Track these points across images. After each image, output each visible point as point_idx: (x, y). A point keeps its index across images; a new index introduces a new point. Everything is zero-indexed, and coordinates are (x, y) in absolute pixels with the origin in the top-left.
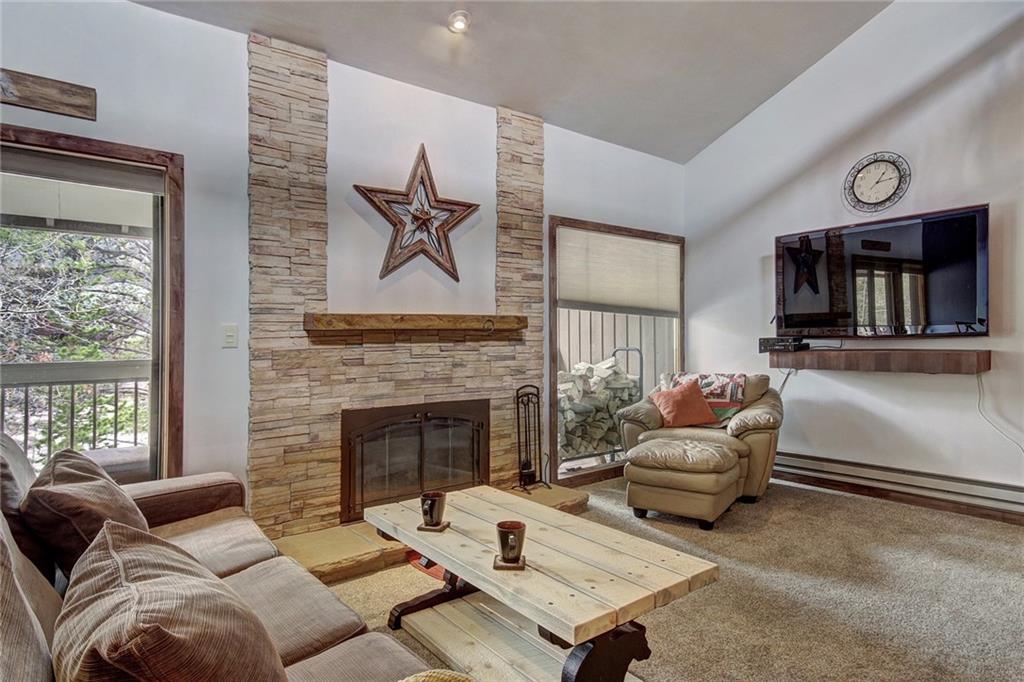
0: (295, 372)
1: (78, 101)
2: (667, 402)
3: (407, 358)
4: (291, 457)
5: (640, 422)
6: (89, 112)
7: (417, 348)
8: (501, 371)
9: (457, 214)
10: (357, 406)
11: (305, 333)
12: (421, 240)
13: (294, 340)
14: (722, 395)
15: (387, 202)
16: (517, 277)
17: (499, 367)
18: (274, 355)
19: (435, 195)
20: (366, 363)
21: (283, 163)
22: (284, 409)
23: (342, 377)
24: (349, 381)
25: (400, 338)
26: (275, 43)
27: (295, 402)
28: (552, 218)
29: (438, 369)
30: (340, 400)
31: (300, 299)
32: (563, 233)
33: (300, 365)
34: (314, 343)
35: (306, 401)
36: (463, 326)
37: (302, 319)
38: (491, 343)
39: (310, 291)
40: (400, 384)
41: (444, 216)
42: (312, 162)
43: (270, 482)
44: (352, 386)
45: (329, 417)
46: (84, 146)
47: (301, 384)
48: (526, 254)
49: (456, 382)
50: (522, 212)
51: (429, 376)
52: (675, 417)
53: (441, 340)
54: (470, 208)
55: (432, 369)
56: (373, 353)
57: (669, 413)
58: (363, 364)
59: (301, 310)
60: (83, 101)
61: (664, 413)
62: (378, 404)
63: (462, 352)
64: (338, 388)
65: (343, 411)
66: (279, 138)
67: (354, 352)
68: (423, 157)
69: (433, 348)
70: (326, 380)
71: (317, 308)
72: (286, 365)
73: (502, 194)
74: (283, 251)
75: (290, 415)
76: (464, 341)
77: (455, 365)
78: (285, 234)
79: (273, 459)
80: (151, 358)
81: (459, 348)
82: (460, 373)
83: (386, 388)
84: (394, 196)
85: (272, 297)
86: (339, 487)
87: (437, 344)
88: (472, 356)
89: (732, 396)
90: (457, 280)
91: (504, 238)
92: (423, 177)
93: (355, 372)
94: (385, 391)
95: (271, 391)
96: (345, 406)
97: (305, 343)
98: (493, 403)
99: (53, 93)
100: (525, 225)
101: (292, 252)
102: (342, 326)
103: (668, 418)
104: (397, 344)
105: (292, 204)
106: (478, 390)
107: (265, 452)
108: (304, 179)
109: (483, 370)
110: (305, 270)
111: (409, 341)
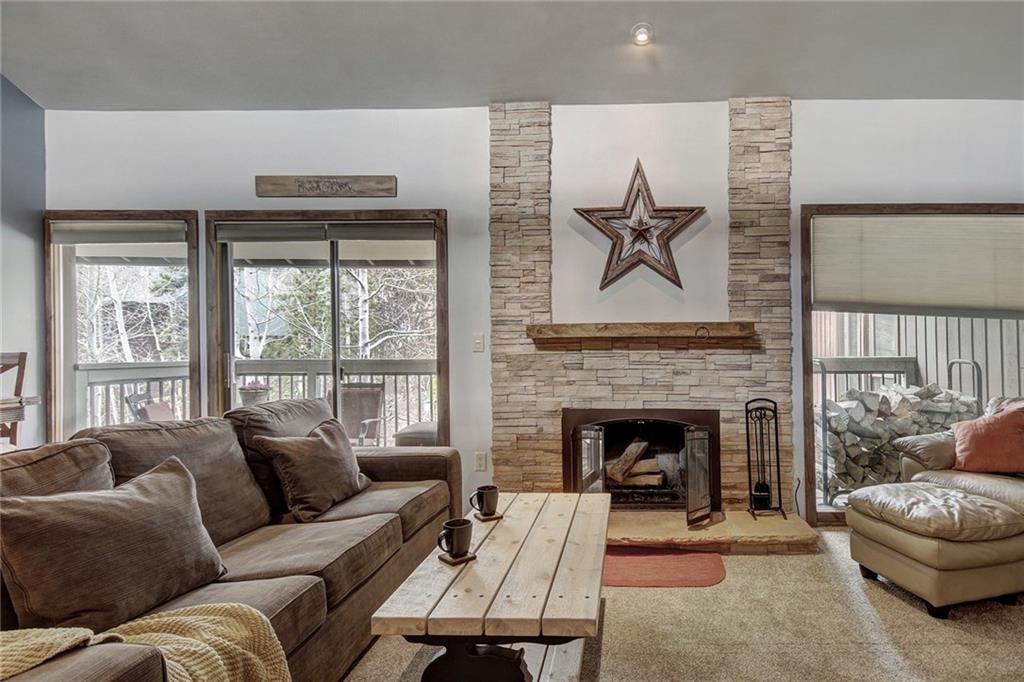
0: (524, 373)
1: (386, 186)
3: (623, 365)
4: (522, 444)
6: (392, 192)
7: (635, 355)
8: (732, 381)
9: (677, 220)
10: (576, 406)
11: (531, 340)
12: (639, 251)
13: (523, 347)
15: (607, 219)
16: (753, 279)
17: (729, 378)
18: (508, 359)
19: (654, 205)
20: (585, 367)
21: (512, 201)
22: (517, 403)
23: (565, 379)
24: (569, 383)
25: (618, 345)
26: (509, 106)
27: (525, 398)
28: (805, 208)
29: (657, 376)
30: (560, 399)
31: (527, 312)
32: (819, 223)
33: (528, 368)
34: (539, 349)
35: (533, 398)
36: (672, 333)
37: (525, 329)
38: (719, 351)
39: (536, 305)
40: (616, 388)
41: (665, 224)
42: (537, 196)
43: (506, 462)
44: (571, 387)
45: (552, 414)
46: (389, 216)
47: (529, 383)
48: (765, 251)
49: (677, 390)
50: (758, 207)
51: (649, 382)
53: (660, 347)
54: (695, 213)
55: (650, 376)
56: (592, 359)
58: (582, 369)
59: (527, 321)
62: (596, 405)
63: (684, 359)
64: (558, 390)
65: (563, 409)
66: (509, 181)
67: (572, 358)
68: (638, 170)
69: (653, 355)
70: (550, 381)
71: (543, 319)
72: (518, 367)
73: (734, 191)
74: (513, 273)
75: (520, 409)
76: (687, 349)
77: (676, 373)
78: (515, 259)
79: (508, 444)
80: (436, 358)
81: (679, 355)
82: (680, 380)
83: (605, 392)
84: (611, 213)
85: (504, 312)
86: (561, 476)
87: (656, 352)
88: (698, 364)
90: (681, 287)
91: (739, 238)
92: (639, 188)
93: (574, 375)
94: (603, 394)
95: (505, 387)
96: (564, 405)
97: (532, 349)
98: (723, 415)
99: (373, 185)
100: (764, 221)
101: (520, 273)
102: (552, 335)
103: (961, 457)
104: (614, 351)
105: (520, 234)
106: (706, 399)
107: (502, 437)
108: (530, 211)
109: (709, 380)
110: (531, 287)
111: (627, 348)
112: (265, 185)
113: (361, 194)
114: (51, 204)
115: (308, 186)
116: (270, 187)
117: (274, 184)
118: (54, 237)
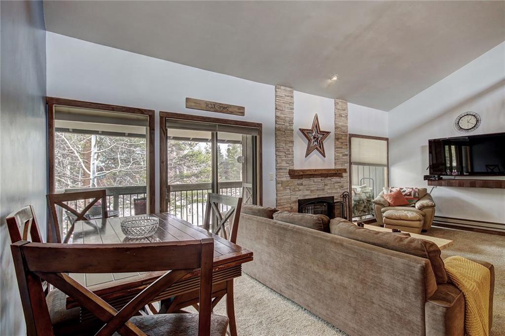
0: (286, 188)
1: (241, 111)
2: (390, 197)
3: (313, 183)
5: (382, 204)
6: (243, 114)
7: (316, 179)
8: (337, 187)
9: (324, 135)
10: (302, 198)
11: (289, 176)
12: (316, 145)
13: (286, 178)
14: (410, 195)
15: (307, 133)
16: (341, 155)
17: (337, 185)
18: (282, 182)
19: (319, 130)
20: (303, 184)
21: (283, 123)
22: (285, 199)
23: (298, 189)
24: (300, 190)
25: (311, 176)
26: (282, 87)
27: (286, 197)
28: (350, 134)
29: (321, 186)
30: (297, 196)
31: (288, 165)
32: (353, 139)
33: (288, 185)
34: (291, 178)
35: (289, 196)
36: (330, 172)
37: (288, 171)
39: (290, 162)
40: (312, 191)
41: (321, 136)
42: (290, 122)
44: (300, 192)
45: (295, 202)
46: (243, 124)
47: (288, 191)
48: (343, 147)
49: (325, 190)
50: (342, 133)
51: (319, 189)
52: (394, 203)
53: (322, 177)
54: (328, 133)
55: (319, 186)
56: (305, 181)
57: (391, 201)
59: (288, 168)
61: (390, 201)
62: (307, 198)
63: (327, 181)
64: (297, 193)
66: (282, 116)
67: (300, 181)
68: (316, 118)
69: (319, 180)
70: (294, 190)
71: (291, 168)
72: (285, 185)
73: (336, 128)
74: (284, 151)
75: (286, 201)
76: (327, 177)
77: (325, 185)
78: (284, 145)
81: (326, 179)
82: (326, 187)
83: (308, 193)
84: (309, 131)
85: (282, 165)
87: (320, 178)
88: (330, 182)
89: (414, 195)
90: (325, 157)
91: (337, 142)
92: (316, 125)
93: (301, 187)
96: (299, 199)
97: (289, 179)
98: (335, 197)
99: (236, 110)
100: (343, 138)
101: (286, 151)
103: (392, 203)
104: (310, 179)
105: (286, 136)
106: (331, 193)
108: (288, 128)
109: (332, 187)
110: (289, 156)
111: (313, 177)
113: (231, 113)
115: (210, 106)
116: (193, 104)
117: (195, 103)
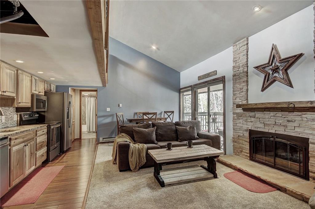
0: (240, 118)
3: (268, 116)
4: (239, 138)
9: (290, 62)
11: (242, 109)
12: (275, 76)
15: (264, 68)
18: (236, 114)
20: (256, 117)
22: (238, 126)
23: (250, 120)
24: (252, 122)
25: (266, 110)
27: (240, 125)
29: (281, 122)
30: (249, 126)
31: (241, 100)
33: (241, 116)
34: (244, 111)
35: (242, 125)
38: (308, 113)
39: (243, 98)
40: (265, 125)
42: (243, 67)
43: (236, 142)
44: (252, 123)
45: (246, 130)
46: (215, 80)
47: (241, 121)
49: (289, 128)
51: (277, 124)
53: (282, 111)
54: (297, 57)
55: (278, 122)
56: (259, 114)
58: (255, 117)
60: (215, 73)
62: (259, 130)
64: (248, 123)
65: (249, 130)
66: (237, 64)
67: (252, 114)
68: (273, 48)
69: (279, 114)
70: (246, 121)
71: (244, 102)
72: (239, 116)
75: (239, 128)
76: (293, 112)
77: (288, 121)
78: (238, 86)
79: (236, 137)
81: (290, 114)
82: (290, 124)
83: (262, 125)
84: (264, 66)
85: (235, 101)
86: (249, 149)
87: (280, 113)
88: (298, 118)
90: (292, 87)
92: (274, 54)
93: (253, 119)
94: (261, 126)
95: (235, 121)
96: (249, 128)
97: (242, 111)
98: (310, 140)
101: (239, 90)
104: (265, 112)
105: (240, 78)
106: (302, 133)
107: (235, 135)
108: (242, 71)
109: (304, 125)
110: (242, 93)
111: (269, 111)
112: (200, 78)
114: (181, 87)
118: (181, 93)
